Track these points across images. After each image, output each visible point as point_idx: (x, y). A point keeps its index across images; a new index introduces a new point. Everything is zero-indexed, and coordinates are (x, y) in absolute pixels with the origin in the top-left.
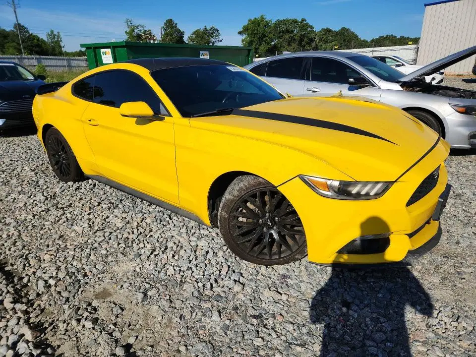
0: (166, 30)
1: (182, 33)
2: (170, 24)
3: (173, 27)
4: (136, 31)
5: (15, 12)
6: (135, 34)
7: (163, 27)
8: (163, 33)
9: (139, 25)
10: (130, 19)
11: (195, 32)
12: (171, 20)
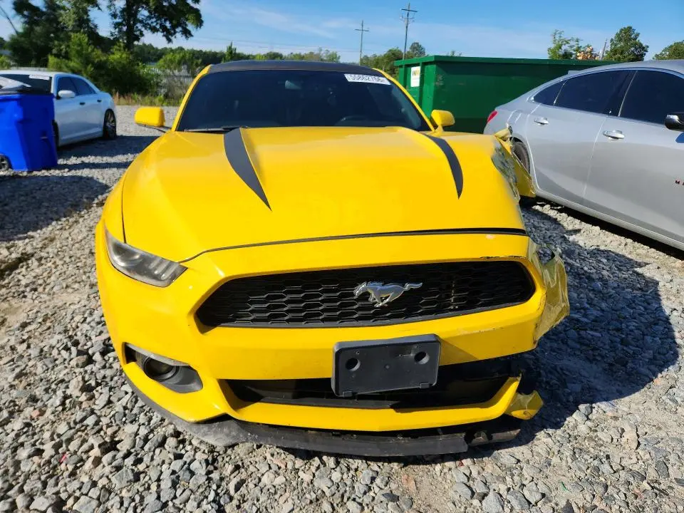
0: (616, 45)
1: (644, 48)
2: (627, 35)
3: (630, 39)
4: (563, 47)
5: (407, 27)
6: (561, 52)
7: (612, 40)
8: (609, 49)
9: (572, 39)
10: (560, 30)
11: (671, 46)
12: (630, 28)
